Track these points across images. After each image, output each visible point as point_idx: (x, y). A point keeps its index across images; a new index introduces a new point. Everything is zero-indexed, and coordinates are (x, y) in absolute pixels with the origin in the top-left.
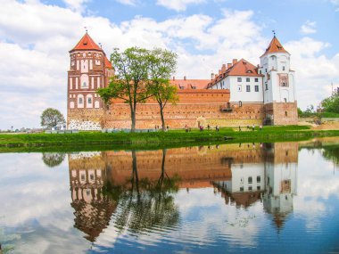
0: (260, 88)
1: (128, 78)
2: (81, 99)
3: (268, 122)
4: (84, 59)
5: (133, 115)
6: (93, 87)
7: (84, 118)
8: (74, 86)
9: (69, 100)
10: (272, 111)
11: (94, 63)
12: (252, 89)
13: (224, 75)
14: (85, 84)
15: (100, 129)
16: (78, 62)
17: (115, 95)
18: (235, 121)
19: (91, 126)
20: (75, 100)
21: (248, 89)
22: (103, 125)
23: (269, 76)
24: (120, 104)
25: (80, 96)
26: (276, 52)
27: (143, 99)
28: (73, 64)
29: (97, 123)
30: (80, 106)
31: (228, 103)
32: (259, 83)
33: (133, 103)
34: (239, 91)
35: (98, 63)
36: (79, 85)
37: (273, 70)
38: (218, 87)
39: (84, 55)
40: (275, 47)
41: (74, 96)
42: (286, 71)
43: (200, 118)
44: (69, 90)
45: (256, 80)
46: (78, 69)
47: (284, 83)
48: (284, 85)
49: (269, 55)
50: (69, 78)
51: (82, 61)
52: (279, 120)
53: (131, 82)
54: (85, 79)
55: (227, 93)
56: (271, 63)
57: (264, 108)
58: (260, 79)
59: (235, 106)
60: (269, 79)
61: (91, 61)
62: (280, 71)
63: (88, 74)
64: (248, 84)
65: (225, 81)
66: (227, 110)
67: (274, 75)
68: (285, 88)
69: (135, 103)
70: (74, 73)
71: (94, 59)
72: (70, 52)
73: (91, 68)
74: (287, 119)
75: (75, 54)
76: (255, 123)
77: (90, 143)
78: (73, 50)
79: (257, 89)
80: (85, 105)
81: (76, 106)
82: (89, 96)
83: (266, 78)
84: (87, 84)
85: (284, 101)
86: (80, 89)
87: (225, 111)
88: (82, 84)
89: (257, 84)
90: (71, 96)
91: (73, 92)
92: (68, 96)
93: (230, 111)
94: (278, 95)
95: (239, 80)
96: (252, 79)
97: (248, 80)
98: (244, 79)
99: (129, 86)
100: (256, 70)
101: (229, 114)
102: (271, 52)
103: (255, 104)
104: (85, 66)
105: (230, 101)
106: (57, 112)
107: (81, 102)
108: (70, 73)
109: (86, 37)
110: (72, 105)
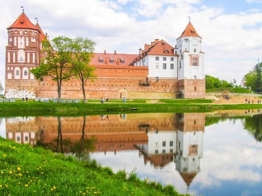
0: (175, 67)
1: (56, 61)
2: (17, 72)
3: (180, 95)
4: (21, 37)
5: (59, 90)
6: (28, 62)
7: (20, 88)
8: (12, 60)
9: (7, 72)
10: (183, 86)
11: (30, 40)
12: (168, 66)
13: (145, 54)
14: (21, 58)
15: (34, 97)
16: (15, 38)
17: (46, 74)
18: (152, 94)
19: (27, 95)
20: (12, 72)
21: (165, 66)
22: (37, 94)
23: (182, 56)
24: (48, 80)
25: (17, 69)
26: (189, 36)
27: (67, 78)
28: (11, 40)
29: (32, 93)
30: (17, 77)
31: (147, 78)
32: (175, 62)
33: (59, 80)
34: (157, 68)
35: (34, 40)
36: (16, 59)
37: (186, 51)
38: (138, 64)
39: (21, 33)
40: (190, 32)
41: (12, 68)
42: (197, 53)
43: (122, 90)
44: (7, 63)
45: (172, 59)
46: (15, 45)
47: (195, 62)
48: (195, 64)
49: (183, 39)
50: (7, 52)
51: (19, 38)
52: (188, 93)
53: (58, 64)
54: (21, 54)
55: (146, 69)
56: (184, 45)
57: (178, 83)
58: (175, 58)
59: (153, 81)
60: (182, 59)
61: (27, 38)
62: (192, 52)
63: (24, 49)
64: (165, 62)
65: (145, 58)
66: (145, 84)
67: (186, 56)
68: (195, 67)
69: (61, 80)
70: (12, 48)
71: (30, 37)
72: (8, 29)
73: (27, 45)
74: (196, 94)
76: (169, 96)
77: (24, 111)
78: (11, 28)
79: (172, 67)
80: (21, 77)
81: (13, 77)
82: (25, 69)
83: (180, 57)
84: (24, 59)
85: (193, 78)
86: (16, 63)
87: (144, 85)
88: (19, 59)
89: (172, 62)
90: (8, 68)
91: (11, 65)
92: (7, 66)
93: (148, 85)
94: (189, 73)
95: (157, 59)
96: (168, 58)
97: (165, 59)
98: (161, 58)
99: (56, 67)
100: (173, 50)
101: (147, 88)
102: (185, 36)
103: (170, 80)
104: (21, 43)
105: (149, 76)
107: (17, 74)
108: (8, 48)
109: (23, 16)
110: (10, 76)
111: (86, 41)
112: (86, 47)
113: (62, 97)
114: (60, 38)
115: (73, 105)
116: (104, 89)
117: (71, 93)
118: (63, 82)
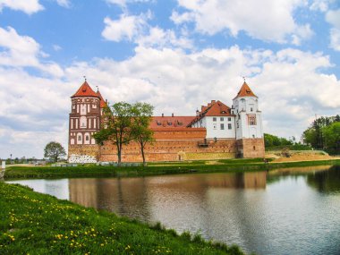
0: (233, 126)
1: (116, 125)
2: (80, 137)
3: (239, 155)
4: (84, 104)
5: (119, 154)
6: (90, 127)
7: (82, 153)
8: (74, 126)
9: (70, 138)
10: (242, 146)
11: (91, 106)
12: (226, 127)
13: (202, 116)
14: (83, 124)
15: (95, 162)
16: (78, 106)
17: (106, 139)
18: (211, 155)
19: (88, 160)
20: (75, 137)
21: (222, 126)
22: (98, 158)
23: (239, 116)
24: (108, 144)
25: (80, 134)
26: (245, 95)
27: (126, 142)
28: (74, 108)
29: (93, 157)
30: (79, 142)
31: (205, 139)
32: (232, 122)
33: (119, 144)
34: (214, 129)
35: (95, 107)
36: (79, 125)
37: (243, 111)
38: (196, 126)
39: (83, 100)
40: (245, 92)
41: (74, 134)
42: (254, 112)
43: (181, 152)
44: (70, 129)
45: (230, 119)
46: (78, 112)
47: (252, 121)
48: (253, 123)
49: (239, 98)
50: (70, 119)
51: (82, 105)
52: (248, 153)
53: (118, 129)
54: (83, 121)
55: (204, 130)
56: (240, 103)
57: (236, 143)
58: (232, 118)
59: (211, 142)
60: (239, 118)
61: (89, 105)
62: (249, 112)
63: (86, 116)
64: (222, 122)
65: (203, 120)
66: (204, 145)
67: (243, 115)
68: (252, 126)
70: (74, 115)
71: (91, 104)
72: (72, 97)
73: (89, 111)
74: (255, 153)
75: (76, 99)
76: (228, 156)
78: (74, 96)
79: (230, 127)
80: (83, 142)
81: (76, 142)
82: (87, 134)
83: (237, 117)
84: (85, 125)
85: (252, 137)
86: (79, 129)
87: (202, 146)
88: (81, 125)
89: (230, 122)
91: (73, 131)
92: (70, 133)
93: (207, 146)
94: (247, 132)
95: (215, 120)
96: (226, 119)
97: (222, 120)
98: (218, 118)
99: (116, 132)
100: (229, 110)
101: (205, 149)
102: (242, 96)
103: (228, 140)
104: (83, 109)
105: (207, 137)
106: (58, 145)
107: (80, 140)
108: (71, 115)
109: (86, 85)
110: (73, 141)
111: (145, 106)
112: (145, 111)
113: (122, 160)
114: (120, 104)
115: (133, 168)
116: (163, 152)
117: (131, 156)
118: (123, 146)
